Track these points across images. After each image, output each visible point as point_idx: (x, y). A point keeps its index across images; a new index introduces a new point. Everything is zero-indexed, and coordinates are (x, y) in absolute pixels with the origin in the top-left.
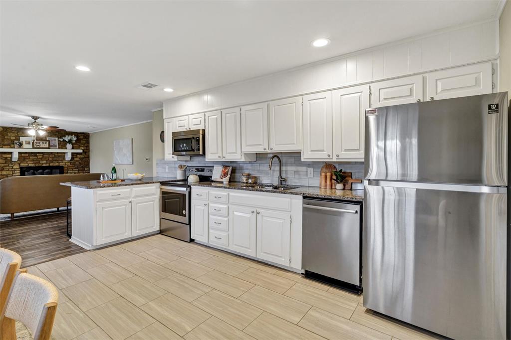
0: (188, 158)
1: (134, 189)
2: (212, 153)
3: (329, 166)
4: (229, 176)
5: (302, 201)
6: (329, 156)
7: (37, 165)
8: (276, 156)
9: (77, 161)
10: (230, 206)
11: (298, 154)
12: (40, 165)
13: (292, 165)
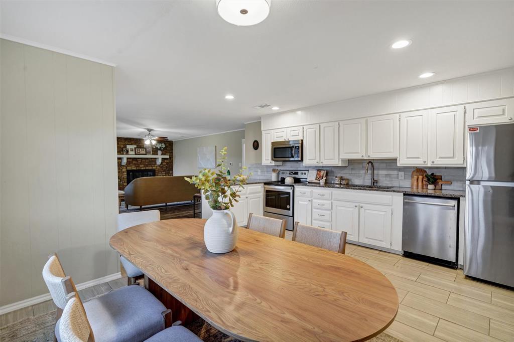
0: (281, 163)
1: (249, 188)
2: (309, 160)
3: (420, 170)
4: (325, 178)
5: (403, 197)
6: (425, 162)
7: (138, 168)
8: (371, 162)
9: (165, 165)
10: (334, 202)
11: (395, 160)
12: (140, 168)
13: (383, 169)
